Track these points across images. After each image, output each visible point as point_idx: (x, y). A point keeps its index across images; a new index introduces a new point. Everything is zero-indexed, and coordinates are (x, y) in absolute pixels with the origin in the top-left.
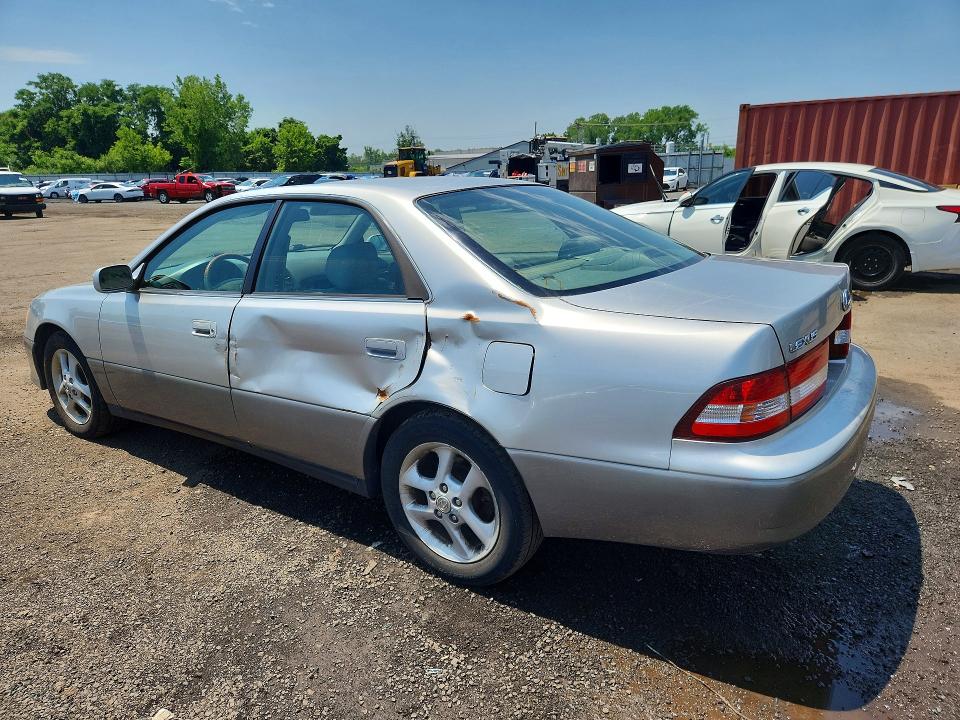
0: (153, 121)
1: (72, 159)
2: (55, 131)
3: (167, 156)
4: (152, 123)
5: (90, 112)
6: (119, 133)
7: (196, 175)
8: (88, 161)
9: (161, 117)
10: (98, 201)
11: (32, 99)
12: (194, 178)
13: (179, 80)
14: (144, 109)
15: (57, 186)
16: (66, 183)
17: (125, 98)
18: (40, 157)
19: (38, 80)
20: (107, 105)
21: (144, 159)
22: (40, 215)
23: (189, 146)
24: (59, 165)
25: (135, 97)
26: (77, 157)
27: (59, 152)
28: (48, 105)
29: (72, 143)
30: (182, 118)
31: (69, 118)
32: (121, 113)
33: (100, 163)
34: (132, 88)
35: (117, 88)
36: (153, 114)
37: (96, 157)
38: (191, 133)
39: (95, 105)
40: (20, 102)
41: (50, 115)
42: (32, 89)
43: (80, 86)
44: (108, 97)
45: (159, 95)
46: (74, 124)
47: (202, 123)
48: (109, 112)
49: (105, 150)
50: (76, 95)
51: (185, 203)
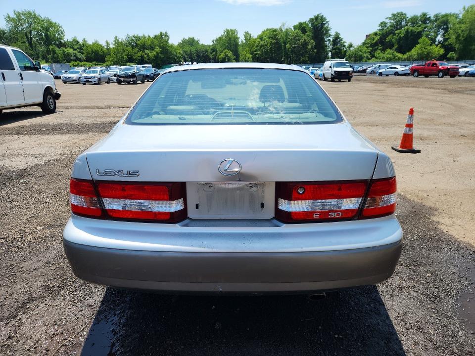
0: (442, 32)
1: (393, 54)
2: (391, 41)
3: (442, 51)
4: (441, 34)
5: (410, 30)
6: (420, 40)
7: (437, 62)
8: (400, 55)
9: (446, 30)
10: (387, 75)
11: (385, 26)
12: (436, 64)
13: (464, 8)
14: (439, 27)
15: (375, 68)
16: (379, 66)
17: (431, 22)
18: (379, 54)
19: (391, 17)
20: (419, 26)
21: (428, 54)
22: (349, 81)
23: (457, 46)
24: (386, 58)
25: (436, 21)
26: (395, 53)
27: (389, 51)
28: (392, 28)
29: (396, 46)
30: (458, 30)
31: (399, 34)
32: (426, 29)
33: (405, 56)
34: (436, 16)
35: (428, 17)
36: (443, 29)
37: (404, 53)
38: (461, 38)
39: (413, 27)
40: (380, 28)
41: (391, 33)
42: (387, 21)
43: (410, 17)
44: (422, 22)
45: (449, 18)
46: (400, 37)
47: (470, 31)
48: (420, 29)
49: (409, 50)
50: (406, 22)
51: (428, 77)
